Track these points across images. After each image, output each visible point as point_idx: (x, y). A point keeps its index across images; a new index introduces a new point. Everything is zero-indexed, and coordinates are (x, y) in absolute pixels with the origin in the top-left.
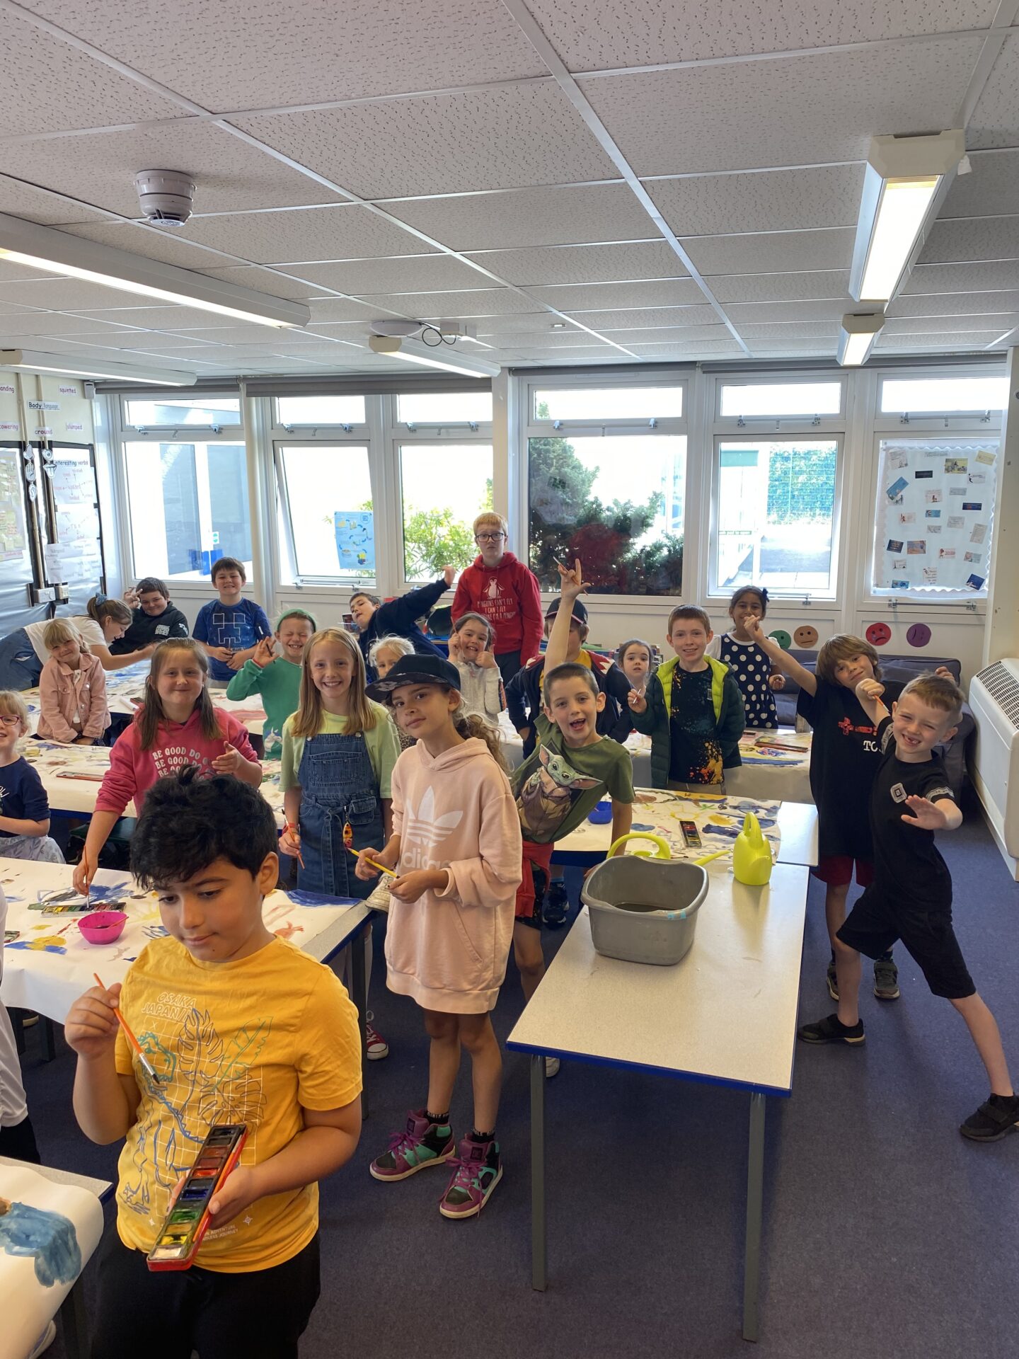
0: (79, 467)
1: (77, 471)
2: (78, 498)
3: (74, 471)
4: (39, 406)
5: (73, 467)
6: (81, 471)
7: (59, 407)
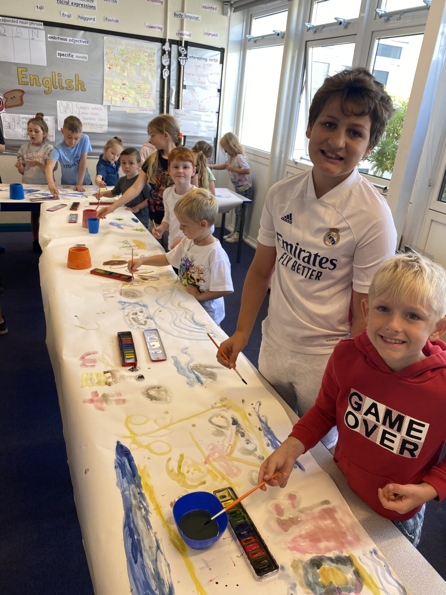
0: (209, 62)
1: (207, 65)
2: (204, 83)
3: (204, 64)
4: (180, 16)
5: (204, 62)
6: (211, 65)
7: (200, 18)
